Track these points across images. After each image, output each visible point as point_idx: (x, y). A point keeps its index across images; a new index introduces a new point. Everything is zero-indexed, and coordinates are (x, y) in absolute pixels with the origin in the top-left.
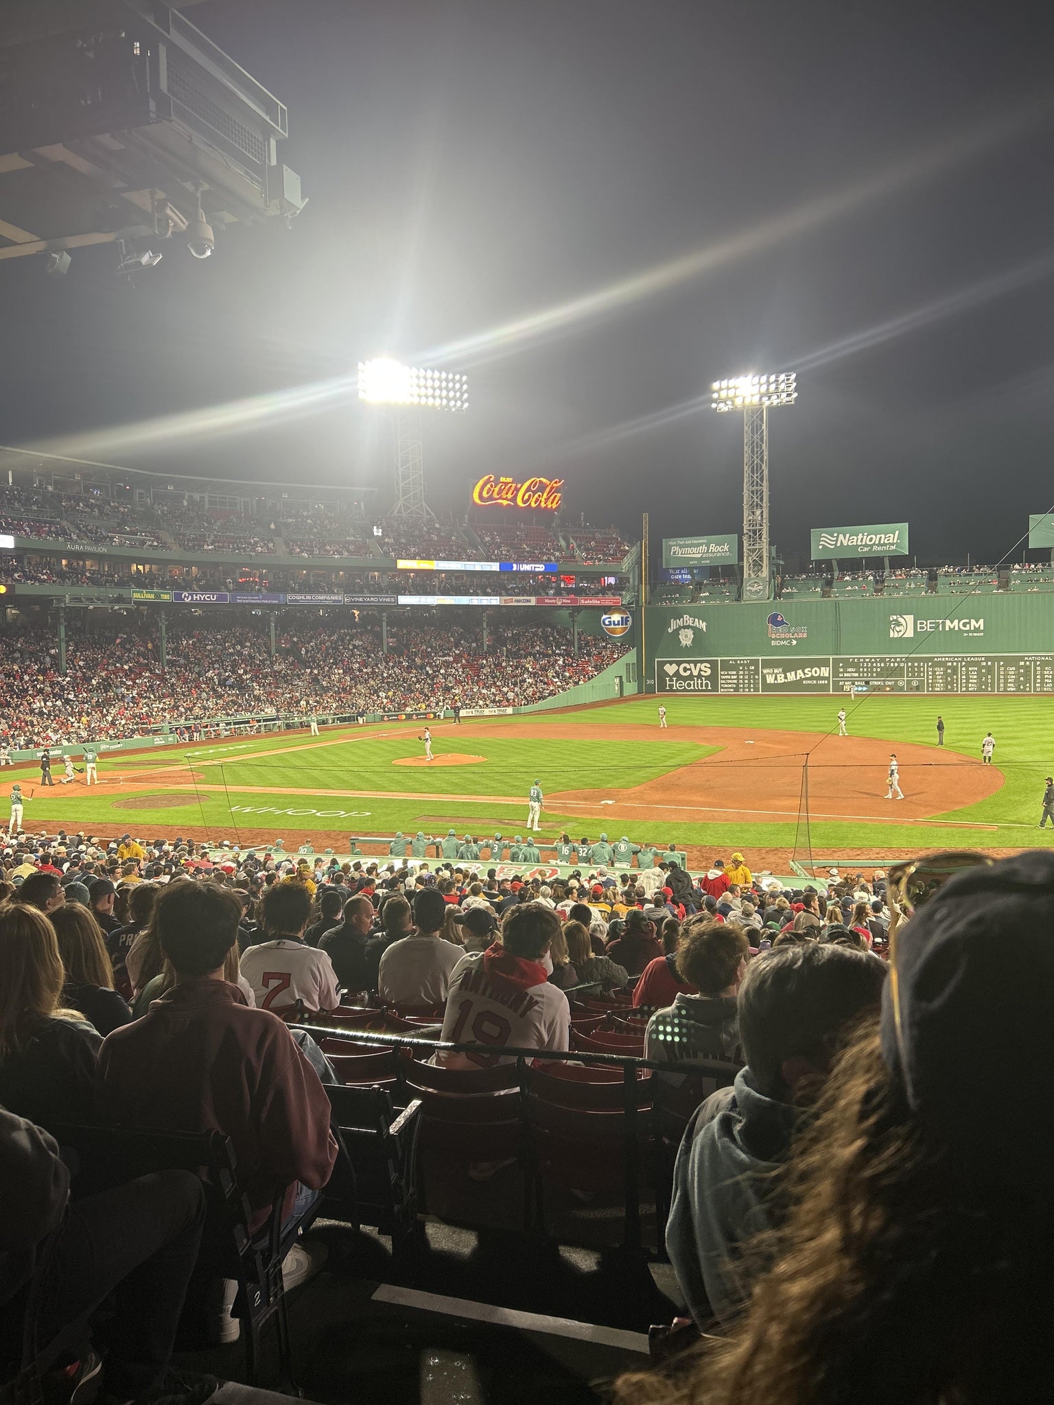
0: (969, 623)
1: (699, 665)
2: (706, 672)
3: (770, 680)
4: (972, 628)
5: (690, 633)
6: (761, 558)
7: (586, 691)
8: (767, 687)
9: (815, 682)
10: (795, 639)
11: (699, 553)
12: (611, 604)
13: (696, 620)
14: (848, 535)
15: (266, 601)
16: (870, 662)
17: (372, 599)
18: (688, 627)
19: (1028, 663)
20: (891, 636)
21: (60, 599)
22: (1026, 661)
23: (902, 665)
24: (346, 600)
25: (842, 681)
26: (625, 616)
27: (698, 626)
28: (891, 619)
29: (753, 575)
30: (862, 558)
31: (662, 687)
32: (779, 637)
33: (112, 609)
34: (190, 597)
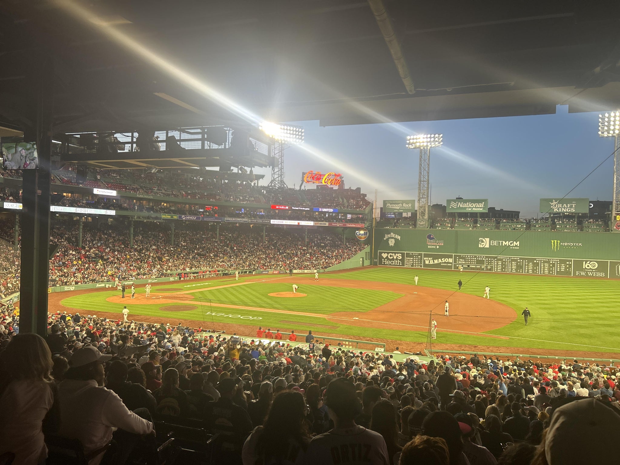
0: (513, 243)
1: (396, 254)
2: (399, 257)
3: (427, 262)
4: (514, 245)
5: (393, 241)
6: (425, 210)
7: (348, 264)
8: (425, 265)
9: (446, 264)
10: (438, 246)
11: (398, 207)
12: (360, 227)
13: (396, 235)
14: (462, 203)
15: (216, 220)
16: (470, 257)
17: (260, 221)
18: (393, 238)
19: (538, 261)
20: (479, 247)
21: (133, 217)
22: (537, 261)
23: (483, 259)
24: (249, 221)
25: (458, 265)
26: (366, 232)
27: (397, 238)
28: (480, 239)
29: (421, 217)
30: (468, 213)
31: (380, 263)
32: (431, 245)
33: (154, 222)
34: (185, 218)
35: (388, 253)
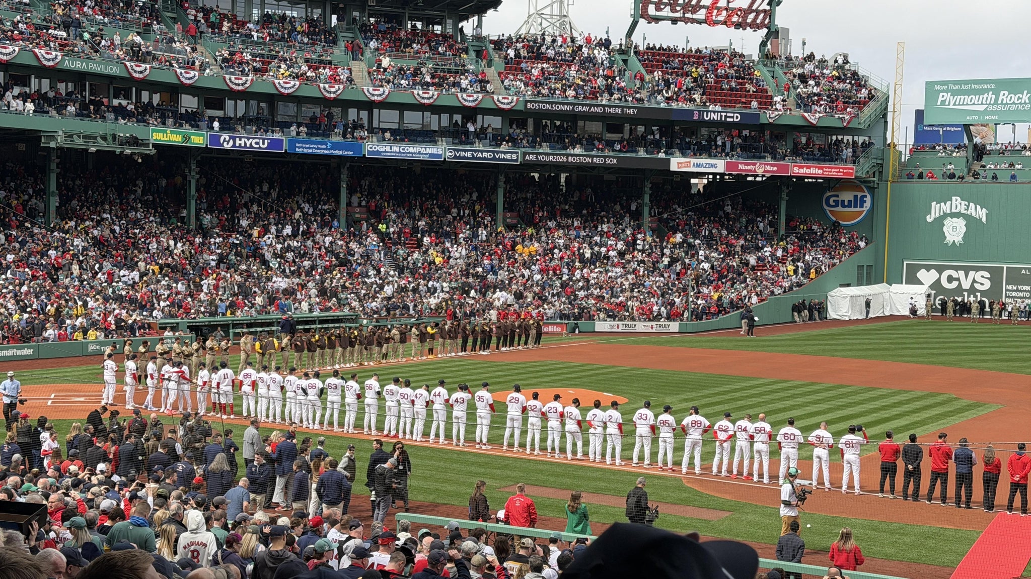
1: (972, 274)
2: (982, 284)
5: (961, 224)
11: (982, 104)
12: (840, 176)
13: (972, 205)
15: (337, 152)
17: (485, 155)
18: (958, 215)
24: (448, 154)
26: (859, 194)
27: (974, 214)
33: (122, 153)
34: (231, 142)
35: (940, 270)
